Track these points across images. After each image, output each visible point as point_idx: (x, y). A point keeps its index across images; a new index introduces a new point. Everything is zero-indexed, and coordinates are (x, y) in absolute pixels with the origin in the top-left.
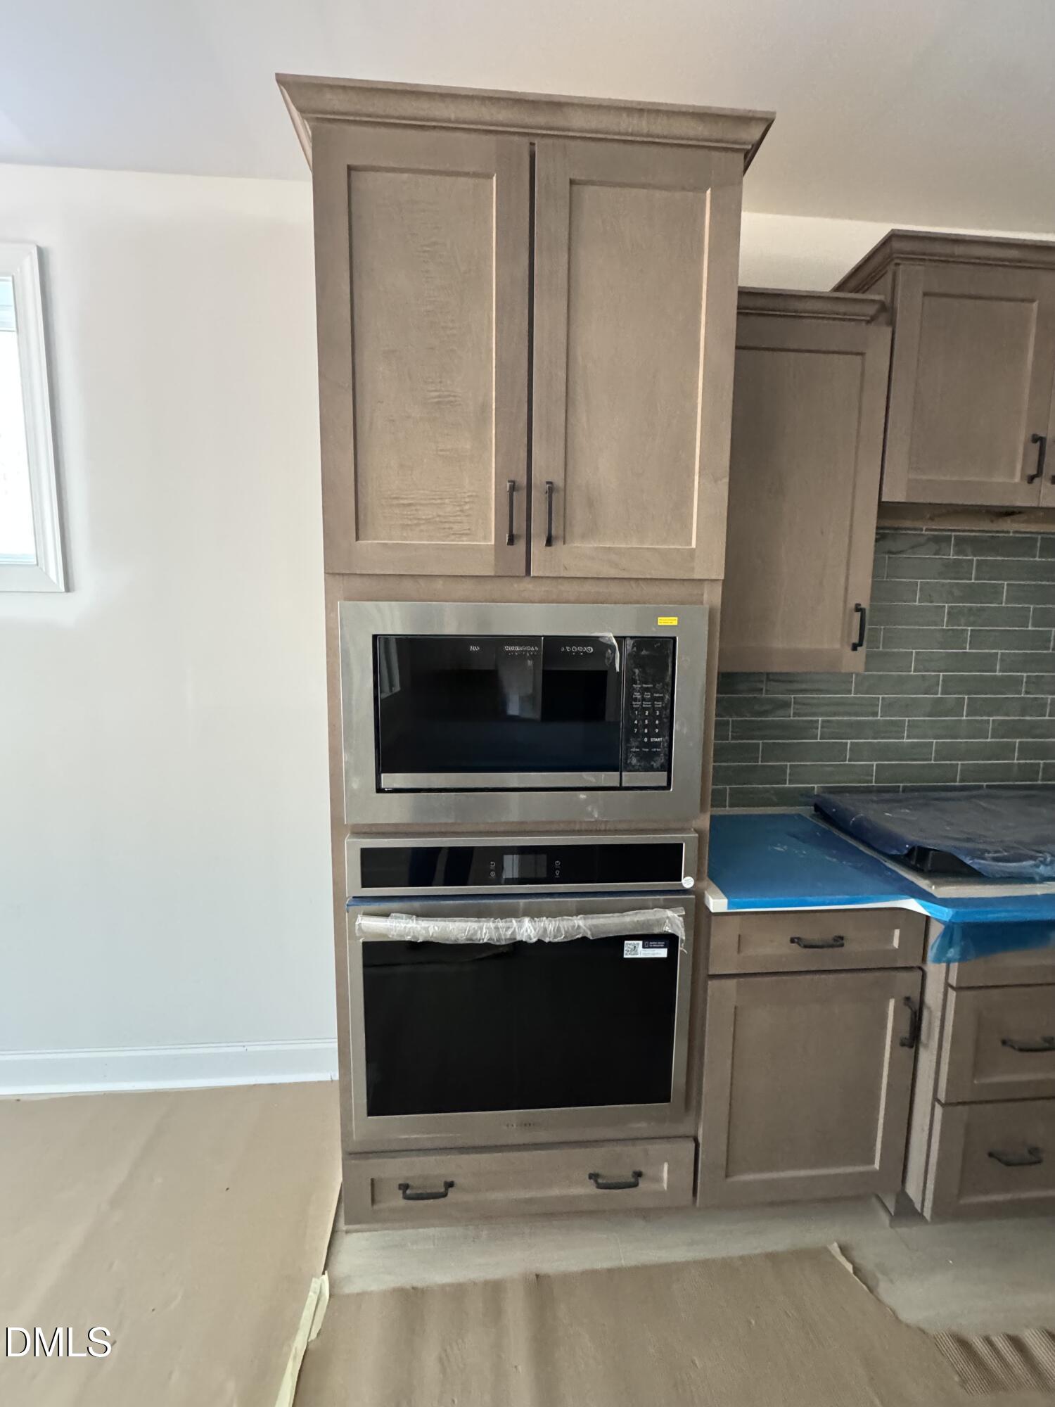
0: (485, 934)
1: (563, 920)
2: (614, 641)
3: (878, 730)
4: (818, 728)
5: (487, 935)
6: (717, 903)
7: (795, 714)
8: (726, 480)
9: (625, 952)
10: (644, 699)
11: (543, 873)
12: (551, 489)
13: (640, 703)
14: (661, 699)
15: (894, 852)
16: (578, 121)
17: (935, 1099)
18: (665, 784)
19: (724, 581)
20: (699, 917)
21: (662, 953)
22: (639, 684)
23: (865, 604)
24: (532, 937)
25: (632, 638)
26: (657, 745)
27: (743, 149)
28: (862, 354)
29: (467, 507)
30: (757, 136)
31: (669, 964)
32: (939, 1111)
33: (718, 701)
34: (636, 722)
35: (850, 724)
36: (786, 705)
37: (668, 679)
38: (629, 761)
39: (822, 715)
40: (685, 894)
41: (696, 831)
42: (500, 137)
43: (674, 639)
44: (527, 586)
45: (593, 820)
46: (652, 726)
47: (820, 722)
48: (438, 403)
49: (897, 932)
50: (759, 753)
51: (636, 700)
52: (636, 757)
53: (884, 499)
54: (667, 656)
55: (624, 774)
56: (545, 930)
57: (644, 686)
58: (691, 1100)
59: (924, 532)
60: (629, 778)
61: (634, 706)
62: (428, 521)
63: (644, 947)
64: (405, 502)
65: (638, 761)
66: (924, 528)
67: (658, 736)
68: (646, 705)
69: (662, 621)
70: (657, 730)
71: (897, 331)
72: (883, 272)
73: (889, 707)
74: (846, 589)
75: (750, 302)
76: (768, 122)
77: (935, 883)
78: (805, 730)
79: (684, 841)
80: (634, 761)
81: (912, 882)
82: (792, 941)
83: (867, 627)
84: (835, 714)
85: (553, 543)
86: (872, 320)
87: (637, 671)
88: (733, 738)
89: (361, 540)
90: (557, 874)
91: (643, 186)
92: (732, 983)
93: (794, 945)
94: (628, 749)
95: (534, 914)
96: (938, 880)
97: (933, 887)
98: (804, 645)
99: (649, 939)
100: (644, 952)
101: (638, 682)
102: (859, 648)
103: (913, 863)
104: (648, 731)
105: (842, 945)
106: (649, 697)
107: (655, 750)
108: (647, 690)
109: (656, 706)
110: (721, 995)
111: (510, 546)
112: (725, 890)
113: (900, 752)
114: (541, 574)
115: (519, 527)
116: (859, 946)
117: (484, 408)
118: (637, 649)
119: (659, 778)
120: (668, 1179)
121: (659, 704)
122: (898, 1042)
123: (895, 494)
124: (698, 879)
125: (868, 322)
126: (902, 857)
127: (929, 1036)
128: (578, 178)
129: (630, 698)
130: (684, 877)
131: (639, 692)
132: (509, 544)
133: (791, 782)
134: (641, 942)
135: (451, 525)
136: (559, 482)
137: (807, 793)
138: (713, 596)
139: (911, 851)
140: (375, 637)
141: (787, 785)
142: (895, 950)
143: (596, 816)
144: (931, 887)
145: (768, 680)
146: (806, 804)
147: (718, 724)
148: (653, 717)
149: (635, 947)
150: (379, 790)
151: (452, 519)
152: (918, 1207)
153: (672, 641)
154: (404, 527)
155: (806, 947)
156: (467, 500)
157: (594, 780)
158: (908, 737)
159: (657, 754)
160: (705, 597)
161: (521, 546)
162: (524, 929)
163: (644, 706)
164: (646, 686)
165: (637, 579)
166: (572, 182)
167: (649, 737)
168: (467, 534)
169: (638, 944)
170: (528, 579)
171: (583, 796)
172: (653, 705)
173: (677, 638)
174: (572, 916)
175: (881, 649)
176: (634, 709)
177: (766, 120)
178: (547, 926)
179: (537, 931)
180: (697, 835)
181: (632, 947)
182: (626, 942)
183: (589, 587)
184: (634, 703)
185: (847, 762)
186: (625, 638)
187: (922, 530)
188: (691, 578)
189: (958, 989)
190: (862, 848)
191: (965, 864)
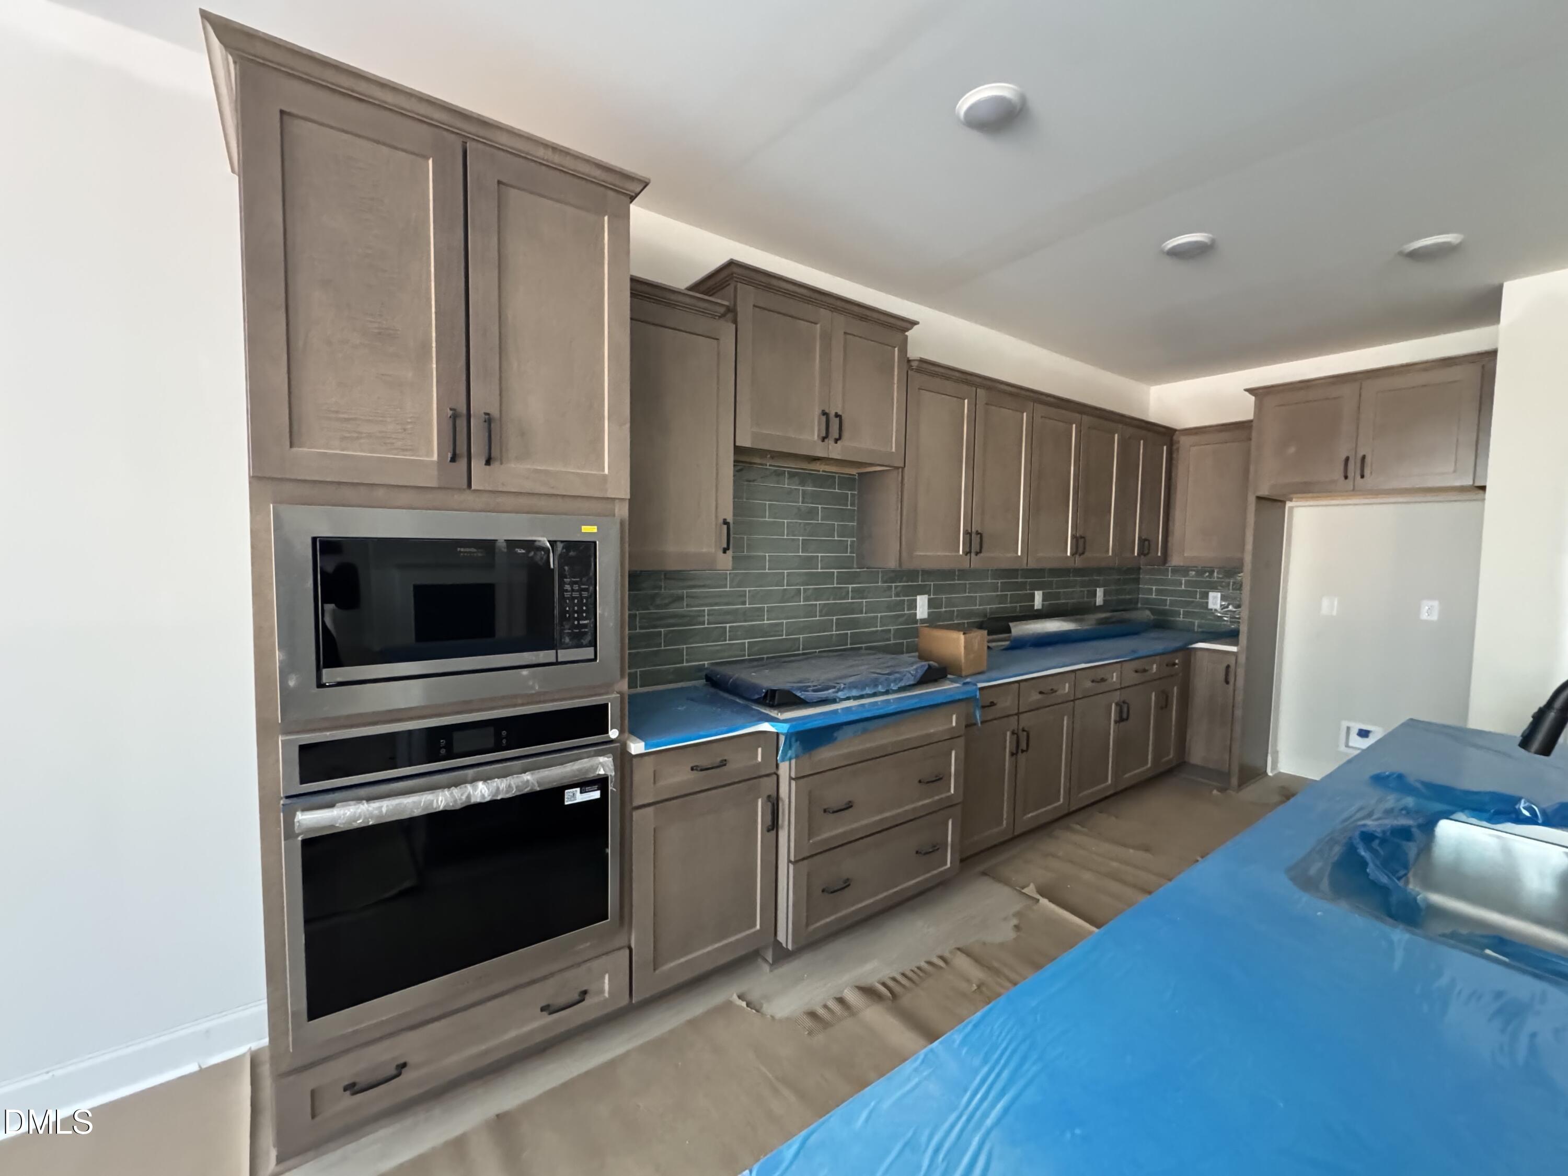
0: (441, 801)
1: (513, 778)
2: (548, 544)
3: (745, 615)
4: (705, 616)
5: (443, 802)
6: (636, 747)
7: (688, 606)
8: (628, 425)
9: (566, 800)
10: (573, 590)
11: (491, 743)
12: (489, 420)
13: (570, 593)
14: (586, 590)
15: (756, 697)
16: (504, 139)
17: (789, 861)
18: (592, 657)
19: (630, 500)
20: (624, 760)
21: (596, 795)
22: (569, 578)
23: (730, 519)
24: (486, 795)
25: (562, 542)
26: (585, 626)
27: (629, 195)
28: (718, 339)
29: (409, 426)
30: (638, 190)
31: (602, 803)
32: (791, 867)
33: (629, 595)
34: (567, 609)
35: (728, 613)
36: (680, 598)
37: (591, 574)
38: (563, 640)
39: (706, 605)
40: (612, 744)
41: (618, 693)
42: (436, 130)
43: (595, 543)
44: (468, 498)
45: (533, 692)
46: (580, 612)
47: (706, 611)
48: (380, 333)
49: (760, 750)
50: (661, 639)
51: (567, 591)
52: (568, 637)
53: (737, 444)
54: (590, 556)
55: (559, 651)
56: (498, 788)
57: (573, 579)
58: (625, 918)
59: (768, 467)
60: (564, 655)
61: (566, 596)
62: (370, 436)
63: (581, 793)
64: (346, 416)
65: (571, 640)
66: (768, 464)
67: (585, 619)
68: (576, 594)
69: (586, 529)
70: (584, 615)
71: (739, 327)
72: (727, 283)
73: (754, 597)
74: (717, 508)
75: (639, 287)
76: (646, 184)
77: (780, 712)
78: (694, 619)
79: (610, 701)
80: (567, 640)
81: (768, 714)
82: (692, 769)
83: (732, 536)
84: (716, 604)
85: (491, 463)
86: (722, 316)
87: (566, 568)
88: (641, 628)
89: (295, 447)
90: (504, 742)
91: (558, 201)
92: (650, 810)
93: (695, 772)
94: (562, 631)
95: (486, 779)
96: (782, 710)
97: (779, 714)
98: (692, 549)
99: (584, 785)
100: (582, 797)
101: (568, 577)
102: (728, 552)
103: (768, 702)
104: (578, 615)
105: (725, 765)
106: (577, 588)
107: (583, 630)
108: (576, 583)
109: (583, 595)
110: (643, 821)
111: (452, 463)
112: (641, 737)
113: (762, 631)
114: (481, 488)
115: (462, 448)
116: (738, 763)
117: (426, 346)
118: (566, 550)
119: (588, 652)
120: (610, 988)
121: (585, 594)
122: (765, 829)
123: (745, 441)
124: (621, 732)
125: (720, 317)
126: (762, 699)
127: (783, 821)
128: (504, 181)
129: (562, 590)
130: (611, 730)
131: (569, 584)
132: (451, 461)
133: (688, 661)
134: (578, 789)
135: (394, 441)
136: (495, 412)
137: (700, 668)
138: (622, 511)
139: (767, 693)
140: (314, 540)
141: (685, 664)
142: (760, 763)
143: (537, 688)
144: (778, 714)
145: (666, 578)
146: (700, 678)
147: (630, 616)
148: (581, 604)
149: (574, 794)
150: (320, 685)
151: (394, 436)
152: (784, 945)
153: (593, 544)
154: (343, 439)
155: (702, 770)
156: (409, 420)
157: (534, 658)
158: (768, 619)
159: (586, 633)
160: (617, 510)
161: (463, 463)
162: (478, 791)
163: (573, 595)
164: (574, 580)
165: (564, 496)
166: (499, 182)
167: (578, 619)
168: (410, 450)
169: (576, 791)
170: (468, 491)
171: (525, 672)
172: (581, 595)
173: (597, 542)
174: (521, 774)
175: (745, 553)
176: (565, 599)
177: (646, 182)
178: (499, 785)
179: (490, 790)
180: (619, 695)
181: (571, 794)
182: (566, 791)
183: (523, 501)
184: (565, 593)
185: (727, 642)
186: (555, 542)
187: (766, 465)
188: (605, 496)
189: (796, 779)
190: (738, 700)
191: (796, 696)
